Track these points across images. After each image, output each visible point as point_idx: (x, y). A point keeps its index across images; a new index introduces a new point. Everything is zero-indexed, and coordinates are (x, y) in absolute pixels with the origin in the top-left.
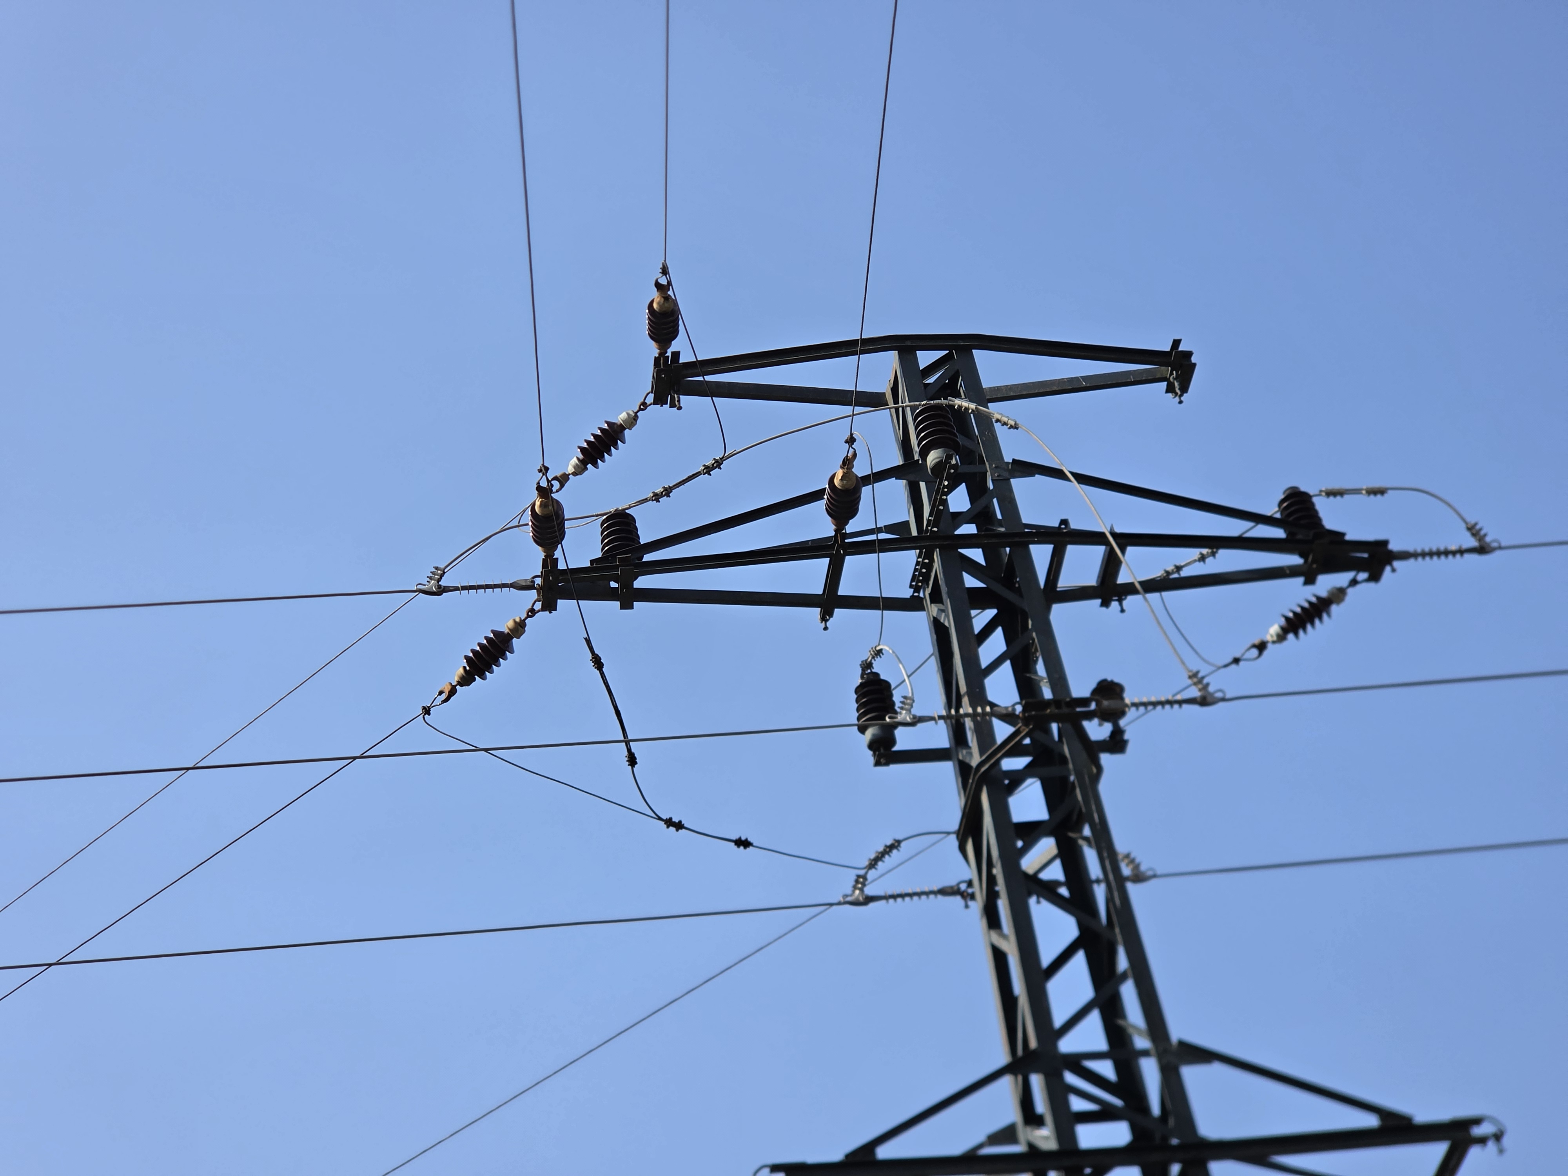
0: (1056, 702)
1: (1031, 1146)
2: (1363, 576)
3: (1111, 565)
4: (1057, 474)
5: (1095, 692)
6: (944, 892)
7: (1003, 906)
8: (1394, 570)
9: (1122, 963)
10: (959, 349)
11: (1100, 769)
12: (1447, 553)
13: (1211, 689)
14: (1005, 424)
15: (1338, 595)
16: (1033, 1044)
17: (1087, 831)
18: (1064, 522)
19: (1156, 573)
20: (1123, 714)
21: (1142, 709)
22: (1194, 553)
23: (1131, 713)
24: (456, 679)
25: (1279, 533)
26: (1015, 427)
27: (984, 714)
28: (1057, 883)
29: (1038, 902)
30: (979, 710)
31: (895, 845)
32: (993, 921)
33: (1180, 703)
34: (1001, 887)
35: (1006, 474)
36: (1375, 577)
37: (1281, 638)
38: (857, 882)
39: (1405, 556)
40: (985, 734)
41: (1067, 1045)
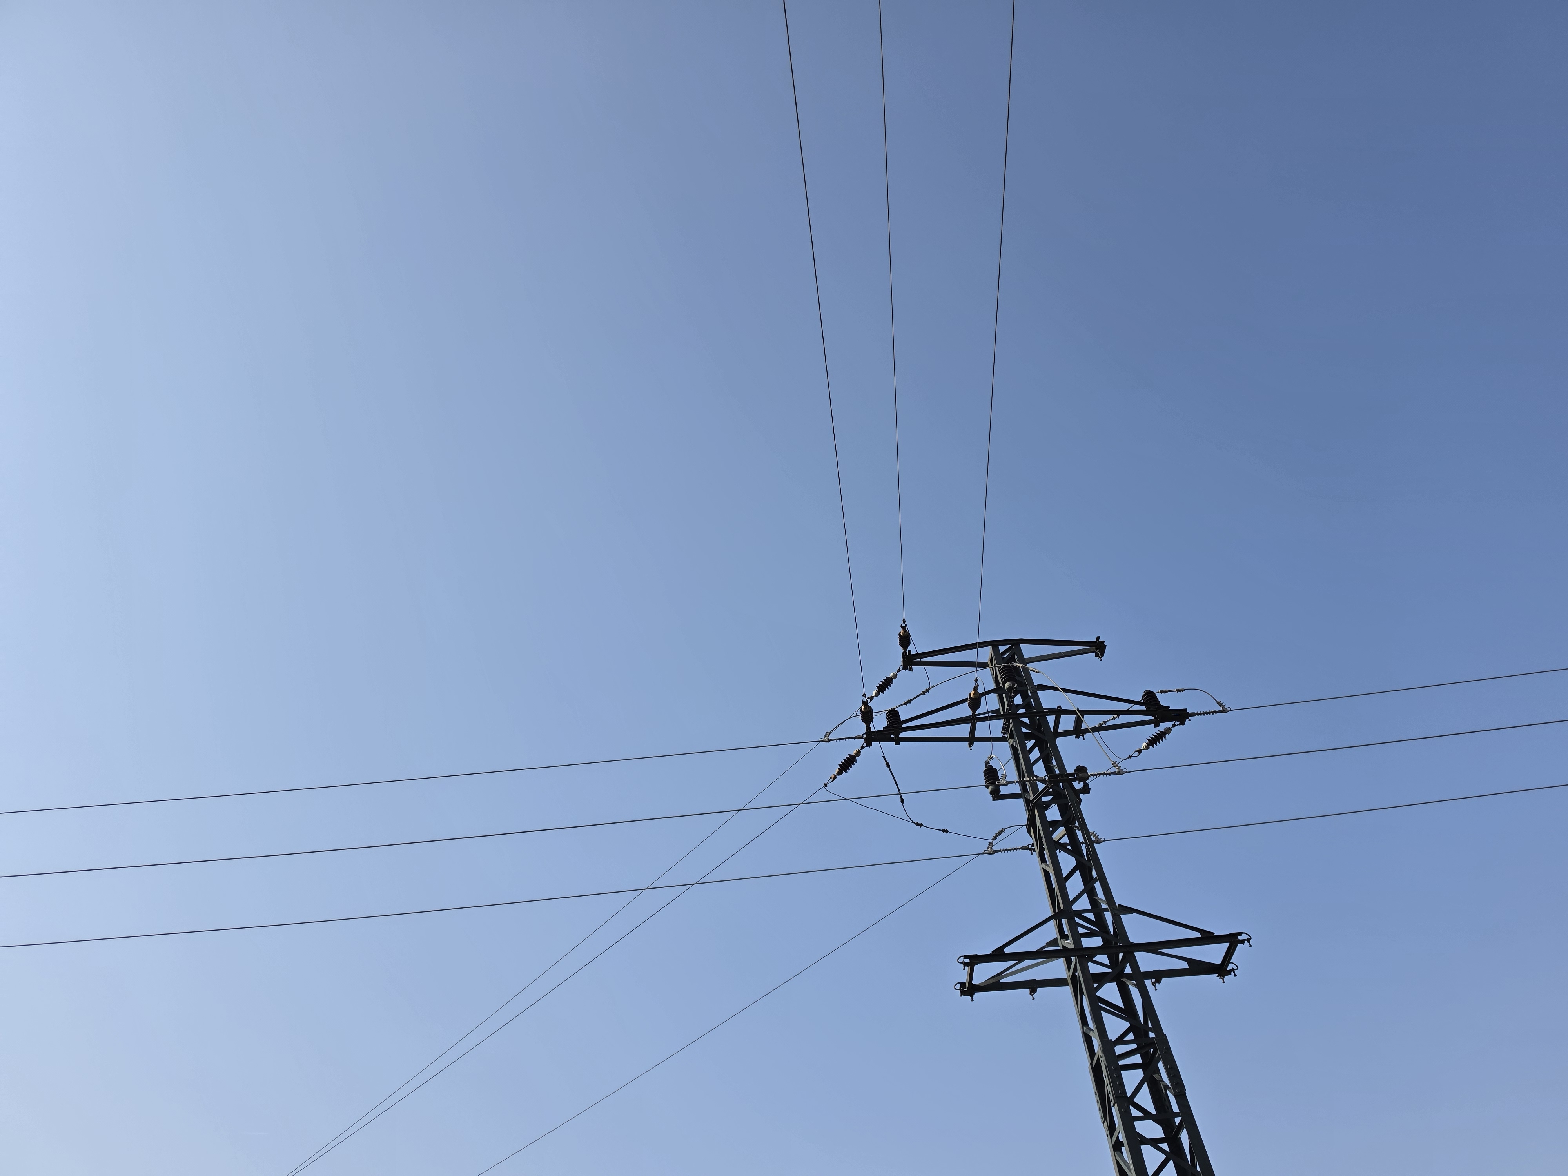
0: (1061, 775)
1: (1063, 945)
2: (1177, 723)
3: (1079, 722)
4: (1055, 689)
5: (1075, 771)
6: (1023, 848)
7: (1046, 853)
8: (1189, 720)
9: (1095, 875)
10: (1014, 644)
11: (1080, 800)
12: (1210, 713)
13: (1121, 768)
14: (1034, 671)
15: (1168, 730)
16: (1062, 907)
17: (1077, 824)
18: (1059, 707)
19: (1096, 724)
20: (1088, 778)
21: (1095, 777)
22: (1111, 716)
23: (1091, 778)
24: (836, 773)
25: (1144, 708)
26: (1038, 672)
27: (1034, 780)
28: (1066, 844)
29: (1060, 852)
30: (1032, 778)
31: (1003, 831)
32: (1043, 860)
33: (1110, 774)
34: (1045, 846)
35: (1036, 690)
36: (1182, 723)
37: (1147, 747)
38: (989, 845)
39: (1193, 714)
40: (1035, 788)
41: (1075, 907)
